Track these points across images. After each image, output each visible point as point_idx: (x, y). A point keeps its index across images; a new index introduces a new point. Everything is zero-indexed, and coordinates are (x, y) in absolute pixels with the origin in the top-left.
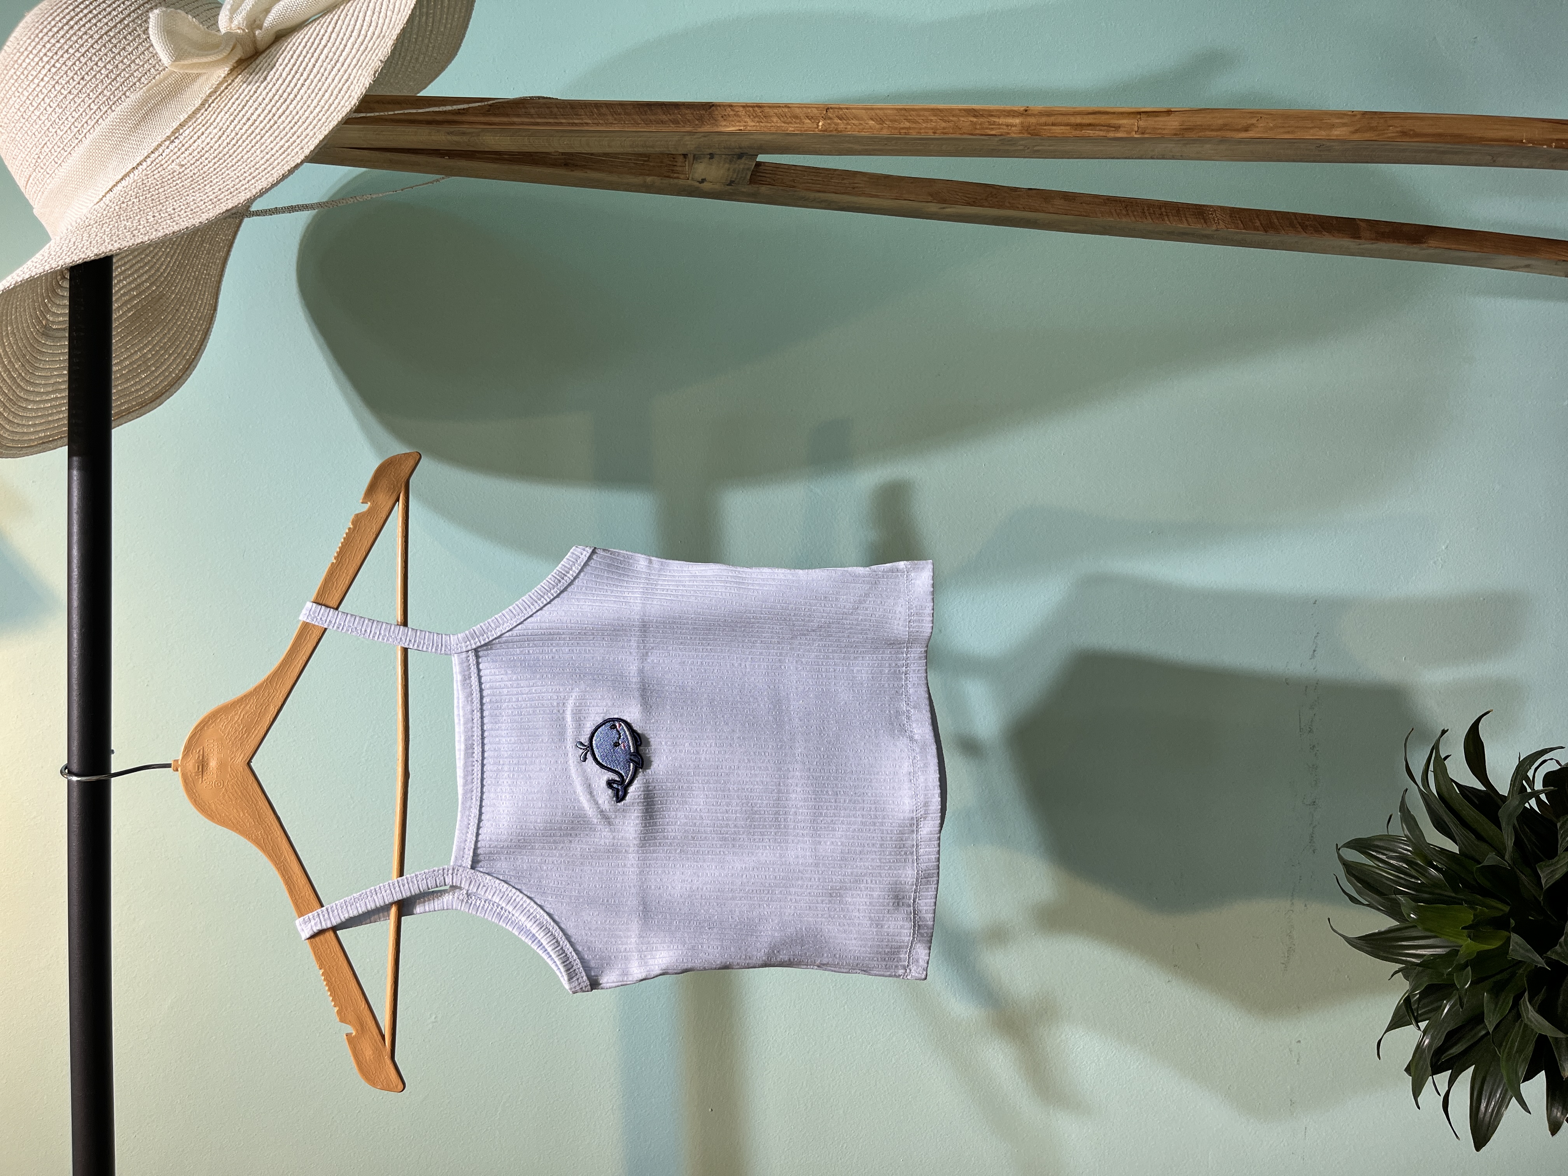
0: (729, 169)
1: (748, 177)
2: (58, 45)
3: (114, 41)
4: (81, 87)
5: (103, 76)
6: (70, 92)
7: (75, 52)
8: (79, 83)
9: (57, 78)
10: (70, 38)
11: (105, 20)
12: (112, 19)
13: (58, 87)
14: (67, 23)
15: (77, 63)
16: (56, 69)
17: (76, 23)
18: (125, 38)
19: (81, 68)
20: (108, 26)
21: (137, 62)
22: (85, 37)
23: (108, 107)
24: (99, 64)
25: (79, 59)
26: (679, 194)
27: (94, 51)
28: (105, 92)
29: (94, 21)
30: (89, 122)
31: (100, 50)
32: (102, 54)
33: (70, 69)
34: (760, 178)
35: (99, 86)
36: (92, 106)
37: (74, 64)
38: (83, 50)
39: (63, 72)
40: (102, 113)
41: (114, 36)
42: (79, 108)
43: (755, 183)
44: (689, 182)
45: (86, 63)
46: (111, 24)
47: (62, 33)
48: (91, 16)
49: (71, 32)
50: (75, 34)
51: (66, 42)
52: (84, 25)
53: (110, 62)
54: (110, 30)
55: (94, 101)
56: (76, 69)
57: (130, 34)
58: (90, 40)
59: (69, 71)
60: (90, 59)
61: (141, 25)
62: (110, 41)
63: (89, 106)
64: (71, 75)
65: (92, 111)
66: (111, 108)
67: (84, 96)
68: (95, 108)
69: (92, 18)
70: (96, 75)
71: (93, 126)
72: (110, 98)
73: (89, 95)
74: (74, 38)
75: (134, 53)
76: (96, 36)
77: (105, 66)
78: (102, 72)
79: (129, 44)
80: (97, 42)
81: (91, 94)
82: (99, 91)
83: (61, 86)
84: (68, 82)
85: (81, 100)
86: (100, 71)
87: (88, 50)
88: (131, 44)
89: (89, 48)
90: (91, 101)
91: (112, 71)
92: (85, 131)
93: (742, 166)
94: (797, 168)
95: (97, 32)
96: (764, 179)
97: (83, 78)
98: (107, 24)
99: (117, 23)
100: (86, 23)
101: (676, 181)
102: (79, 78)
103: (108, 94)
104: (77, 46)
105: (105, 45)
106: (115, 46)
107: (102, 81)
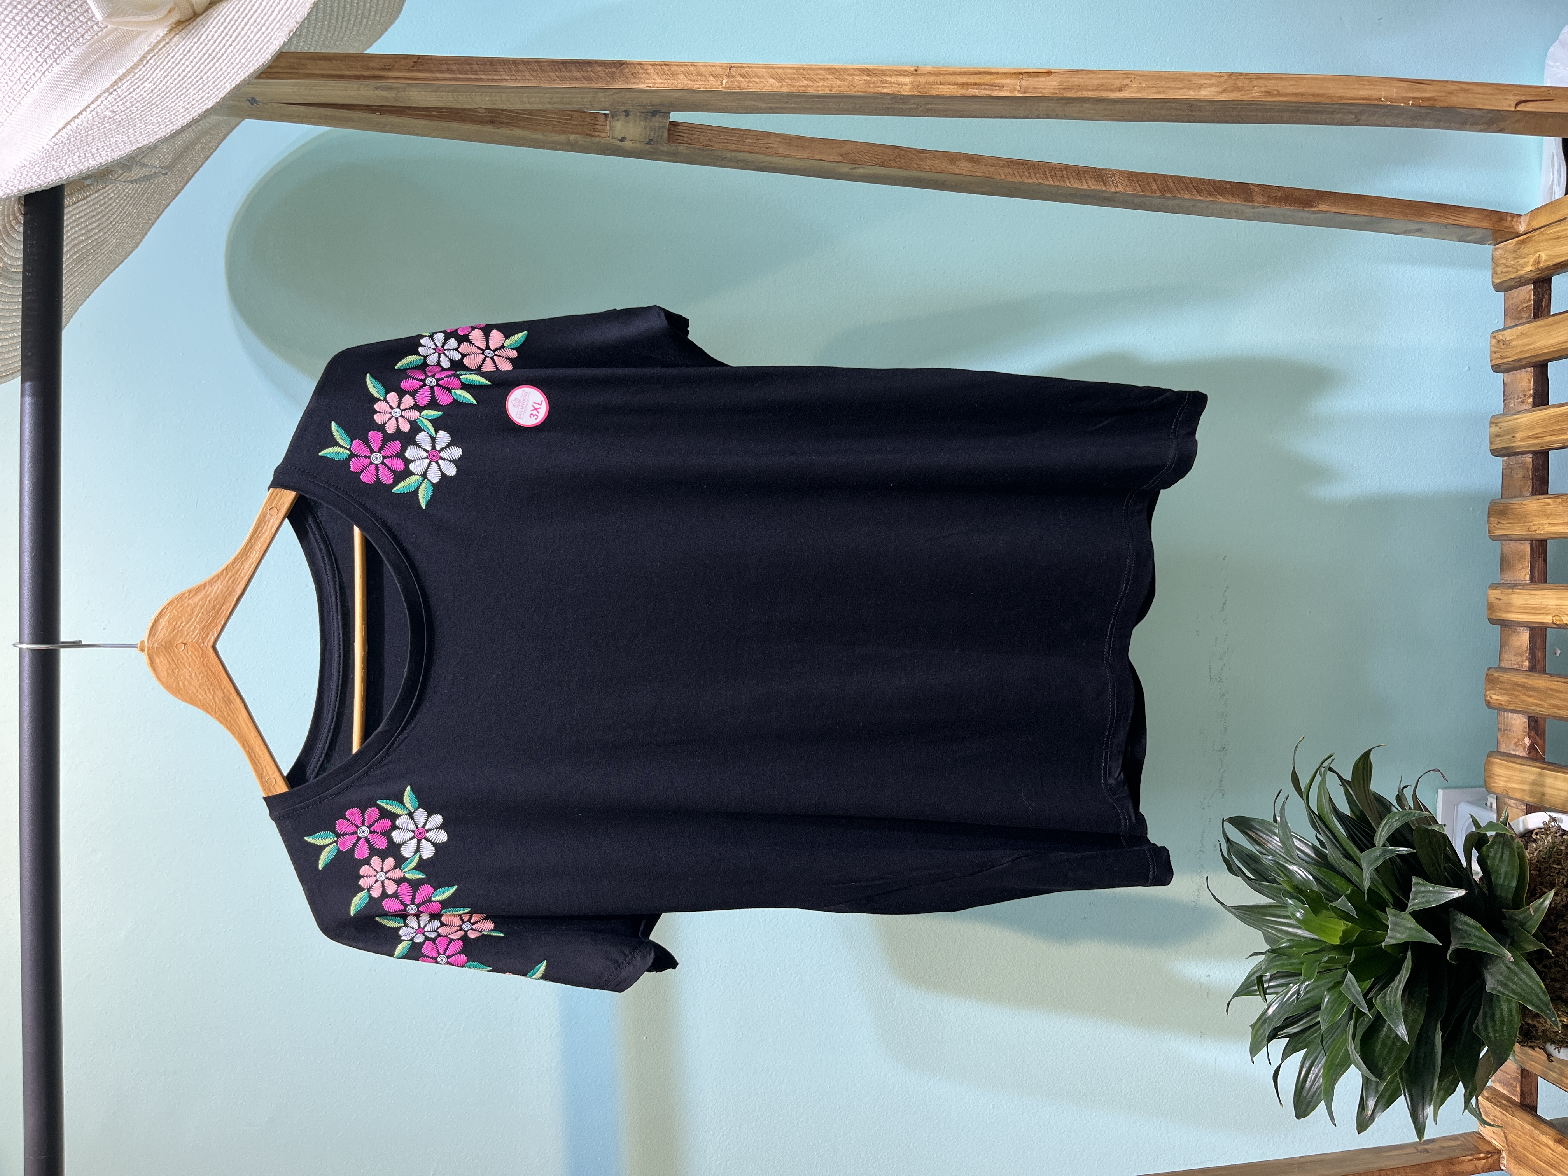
0: (645, 127)
1: (666, 135)
4: (28, 41)
5: (49, 31)
6: (18, 46)
8: (26, 37)
13: (8, 41)
15: (25, 18)
19: (29, 23)
21: (81, 19)
23: (53, 60)
24: (45, 20)
25: (26, 15)
26: (603, 153)
28: (51, 46)
30: (36, 74)
31: (46, 6)
32: (48, 10)
33: (18, 23)
34: (677, 138)
35: (45, 41)
36: (39, 58)
37: (22, 19)
38: (30, 6)
39: (12, 27)
40: (48, 65)
42: (27, 61)
43: (673, 142)
44: (612, 141)
45: (33, 19)
53: (55, 18)
55: (40, 55)
56: (24, 24)
59: (17, 26)
60: (37, 15)
63: (36, 59)
64: (19, 30)
65: (39, 64)
66: (56, 61)
67: (31, 49)
68: (42, 61)
70: (41, 31)
71: (40, 78)
72: (54, 52)
73: (36, 48)
77: (50, 22)
78: (48, 27)
79: (73, 2)
81: (38, 48)
82: (46, 45)
83: (10, 40)
84: (17, 36)
85: (28, 53)
86: (45, 27)
87: (35, 7)
88: (76, 2)
89: (36, 5)
90: (38, 54)
91: (57, 27)
92: (33, 83)
93: (657, 124)
94: (714, 128)
96: (680, 138)
97: (30, 33)
101: (598, 139)
102: (27, 32)
103: (53, 48)
105: (51, 3)
106: (61, 4)
107: (48, 36)
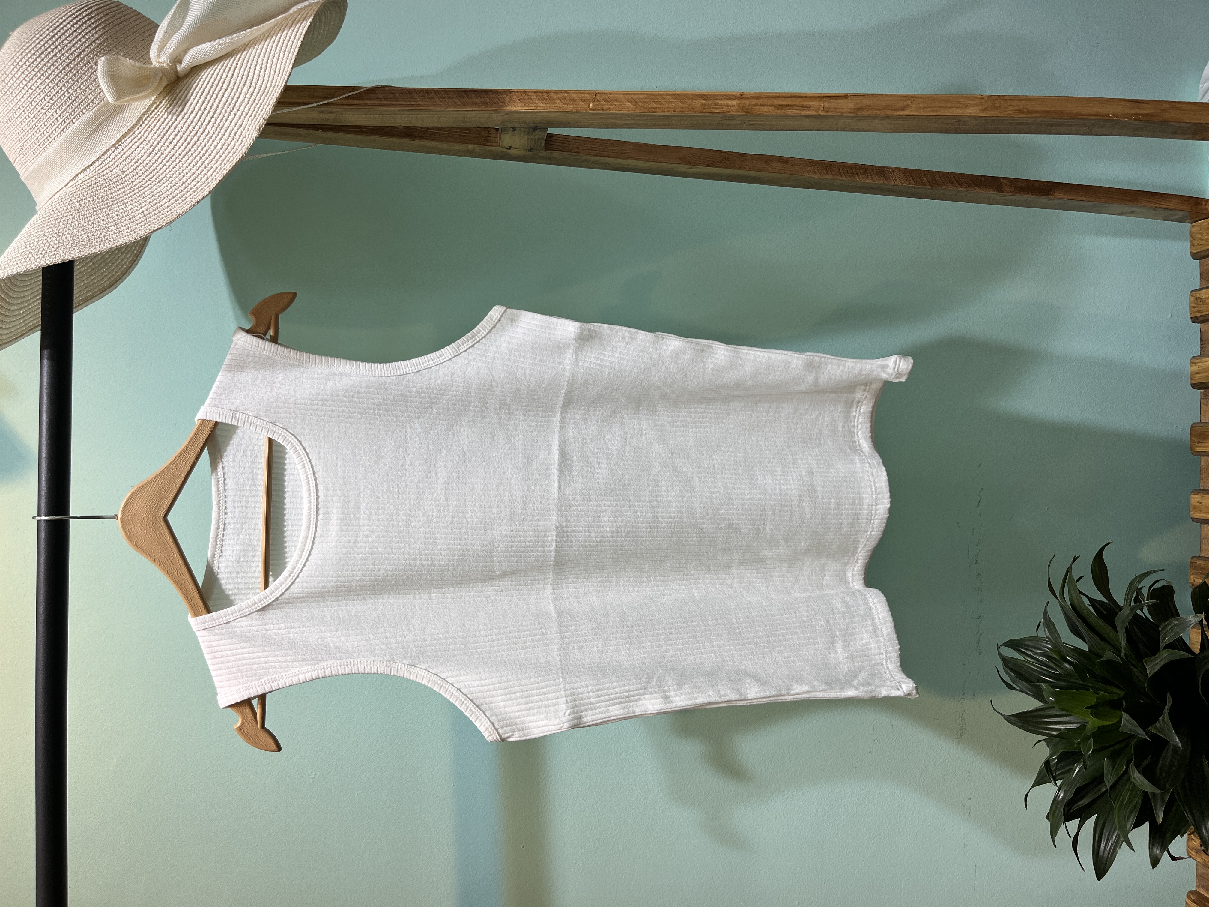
0: (528, 139)
1: (543, 145)
2: (33, 73)
3: (74, 71)
4: (50, 105)
5: (66, 98)
6: (42, 108)
7: (46, 79)
8: (49, 102)
9: (33, 97)
10: (42, 68)
11: (67, 55)
12: (72, 54)
13: (34, 104)
14: (39, 56)
15: (47, 87)
16: (32, 91)
17: (46, 56)
18: (81, 69)
19: (50, 91)
20: (69, 59)
21: (90, 88)
22: (53, 68)
23: (70, 120)
24: (63, 88)
25: (48, 85)
26: (494, 158)
27: (59, 79)
28: (68, 109)
29: (59, 55)
30: (57, 129)
31: (63, 78)
32: (65, 81)
33: (42, 91)
34: (553, 146)
35: (64, 105)
36: (59, 118)
37: (45, 88)
38: (51, 78)
39: (37, 94)
40: (66, 124)
41: (73, 68)
42: (49, 119)
43: (548, 149)
44: (501, 149)
45: (53, 88)
46: (71, 58)
47: (36, 63)
48: (56, 50)
49: (43, 63)
50: (45, 65)
51: (39, 71)
52: (52, 58)
53: (70, 87)
54: (71, 63)
55: (60, 116)
56: (47, 91)
57: (85, 65)
58: (56, 70)
59: (41, 93)
60: (57, 85)
61: (93, 58)
62: (70, 71)
63: (57, 119)
64: (43, 96)
65: (59, 123)
66: (72, 121)
67: (53, 111)
68: (61, 120)
69: (57, 53)
70: (60, 98)
71: (60, 133)
72: (71, 114)
73: (56, 111)
74: (45, 68)
75: (88, 81)
76: (61, 68)
77: (67, 91)
78: (66, 94)
79: (84, 74)
80: (61, 72)
81: (58, 110)
82: (64, 108)
83: (36, 103)
84: (41, 101)
85: (50, 114)
86: (64, 94)
87: (54, 78)
88: (86, 74)
89: (56, 77)
90: (58, 115)
91: (73, 94)
92: (54, 136)
93: (537, 137)
94: (581, 139)
95: (61, 64)
96: (556, 147)
97: (51, 99)
98: (68, 58)
99: (76, 57)
100: (53, 56)
101: (490, 148)
102: (49, 98)
103: (70, 111)
104: (47, 75)
105: (67, 75)
106: (74, 75)
107: (65, 101)
